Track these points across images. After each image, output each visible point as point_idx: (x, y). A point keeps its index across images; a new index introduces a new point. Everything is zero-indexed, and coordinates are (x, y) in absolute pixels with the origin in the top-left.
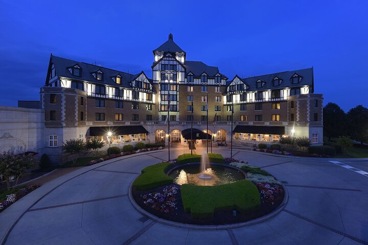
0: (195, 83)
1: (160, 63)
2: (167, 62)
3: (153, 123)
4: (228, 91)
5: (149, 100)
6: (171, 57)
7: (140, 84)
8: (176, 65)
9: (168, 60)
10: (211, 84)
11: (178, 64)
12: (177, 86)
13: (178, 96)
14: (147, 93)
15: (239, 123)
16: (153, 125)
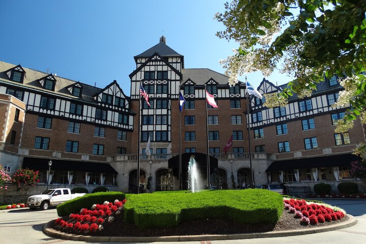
0: (197, 96)
1: (143, 69)
2: (152, 69)
3: (126, 158)
4: (253, 105)
5: (122, 123)
6: (160, 61)
7: (110, 98)
8: (167, 71)
9: (155, 65)
10: (224, 96)
11: (169, 69)
12: (168, 102)
13: (169, 117)
14: (120, 112)
15: (277, 156)
16: (126, 161)
